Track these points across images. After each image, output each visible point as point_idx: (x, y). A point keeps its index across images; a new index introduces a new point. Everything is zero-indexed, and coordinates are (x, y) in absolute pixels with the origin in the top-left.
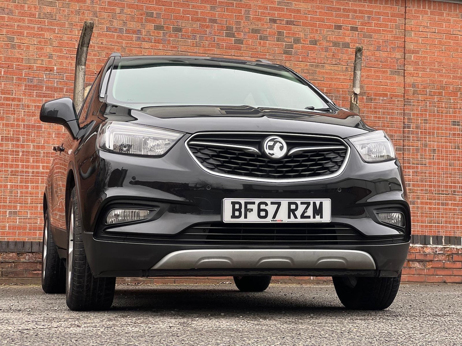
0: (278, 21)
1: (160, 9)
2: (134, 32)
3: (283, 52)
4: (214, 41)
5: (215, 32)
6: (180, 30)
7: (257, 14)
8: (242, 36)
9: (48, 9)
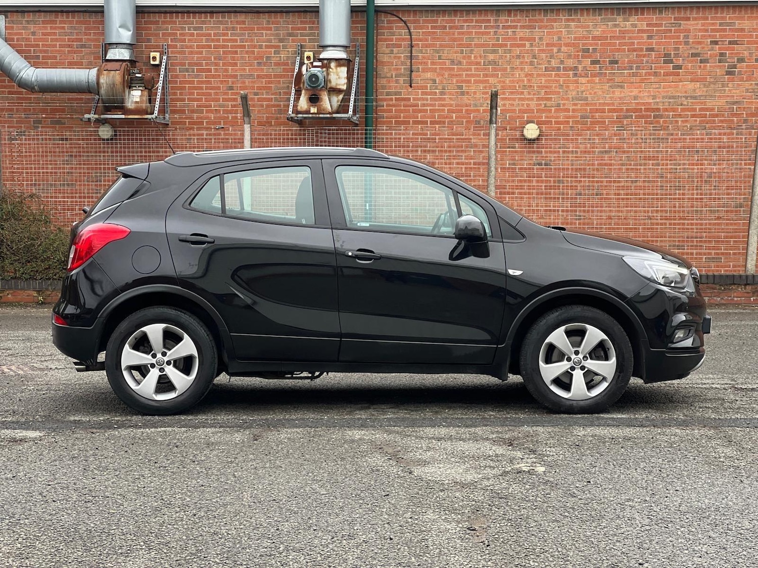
0: (720, 43)
1: (597, 45)
2: (571, 69)
3: (725, 74)
4: (651, 69)
5: (652, 60)
6: (616, 62)
7: (697, 37)
8: (680, 62)
9: (491, 57)
